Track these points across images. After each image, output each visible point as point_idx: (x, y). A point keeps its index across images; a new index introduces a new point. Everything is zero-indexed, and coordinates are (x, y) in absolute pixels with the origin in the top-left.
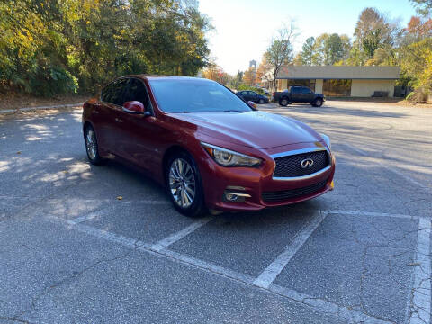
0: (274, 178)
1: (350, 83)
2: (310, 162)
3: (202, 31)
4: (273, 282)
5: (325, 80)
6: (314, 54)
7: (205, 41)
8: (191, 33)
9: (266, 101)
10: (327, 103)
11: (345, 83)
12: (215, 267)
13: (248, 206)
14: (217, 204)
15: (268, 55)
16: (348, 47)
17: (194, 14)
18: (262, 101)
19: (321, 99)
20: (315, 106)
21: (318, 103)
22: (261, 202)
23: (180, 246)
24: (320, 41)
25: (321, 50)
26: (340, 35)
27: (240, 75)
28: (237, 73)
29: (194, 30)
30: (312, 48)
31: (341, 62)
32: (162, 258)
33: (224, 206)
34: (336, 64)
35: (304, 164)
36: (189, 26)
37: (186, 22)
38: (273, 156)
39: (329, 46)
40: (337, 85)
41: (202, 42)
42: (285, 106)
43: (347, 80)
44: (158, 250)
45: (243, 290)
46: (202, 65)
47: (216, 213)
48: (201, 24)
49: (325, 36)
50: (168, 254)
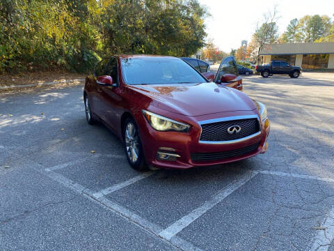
0: (200, 142)
1: (328, 57)
2: (238, 129)
3: (201, 18)
4: (177, 235)
5: (305, 55)
6: (297, 33)
7: (203, 26)
8: (192, 19)
9: (251, 73)
10: (304, 74)
11: (324, 57)
12: (134, 216)
13: (179, 164)
14: (153, 162)
15: (256, 35)
16: (329, 25)
17: (195, 5)
18: (247, 73)
19: (298, 71)
20: (292, 77)
21: (295, 74)
22: (190, 162)
23: (117, 195)
24: (303, 22)
25: (303, 29)
26: (320, 16)
27: (233, 52)
28: (231, 51)
29: (195, 18)
30: (295, 28)
31: (321, 40)
32: (97, 205)
33: (158, 163)
34: (317, 41)
35: (231, 130)
36: (191, 15)
37: (188, 11)
38: (200, 123)
39: (311, 25)
40: (316, 59)
41: (201, 28)
42: (267, 77)
43: (326, 54)
44: (97, 197)
45: (148, 239)
46: (200, 45)
47: (153, 169)
48: (200, 13)
49: (306, 17)
50: (104, 201)
